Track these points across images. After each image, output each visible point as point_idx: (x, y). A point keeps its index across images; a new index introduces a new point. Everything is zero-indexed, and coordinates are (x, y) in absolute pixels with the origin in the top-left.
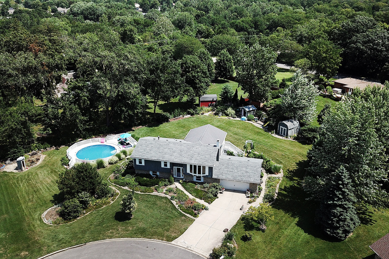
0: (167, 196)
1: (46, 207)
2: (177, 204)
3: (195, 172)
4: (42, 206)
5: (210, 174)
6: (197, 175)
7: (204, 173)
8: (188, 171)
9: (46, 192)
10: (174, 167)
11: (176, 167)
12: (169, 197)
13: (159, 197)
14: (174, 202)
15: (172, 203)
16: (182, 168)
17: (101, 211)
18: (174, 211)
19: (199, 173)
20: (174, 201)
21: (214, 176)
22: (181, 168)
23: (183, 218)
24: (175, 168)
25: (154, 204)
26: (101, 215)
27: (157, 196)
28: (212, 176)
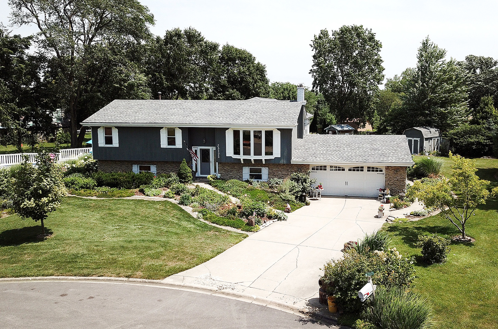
0: (170, 200)
2: (195, 211)
3: (247, 152)
5: (285, 154)
6: (252, 157)
7: (269, 153)
8: (230, 152)
10: (194, 149)
11: (199, 148)
12: (176, 201)
16: (214, 148)
18: (184, 223)
19: (258, 152)
20: (188, 207)
21: (295, 159)
22: (212, 149)
23: (212, 233)
24: (196, 151)
28: (290, 158)
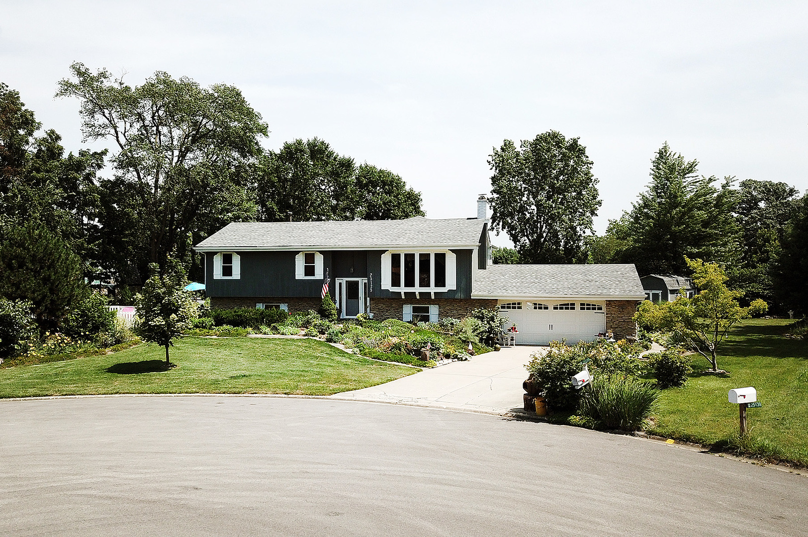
0: (314, 338)
5: (463, 285)
6: (417, 289)
8: (386, 283)
10: (338, 281)
11: (344, 280)
12: (321, 339)
13: (282, 340)
15: (331, 347)
16: (365, 280)
19: (425, 282)
20: (338, 344)
21: (478, 291)
24: (340, 284)
27: (276, 339)
28: (471, 291)
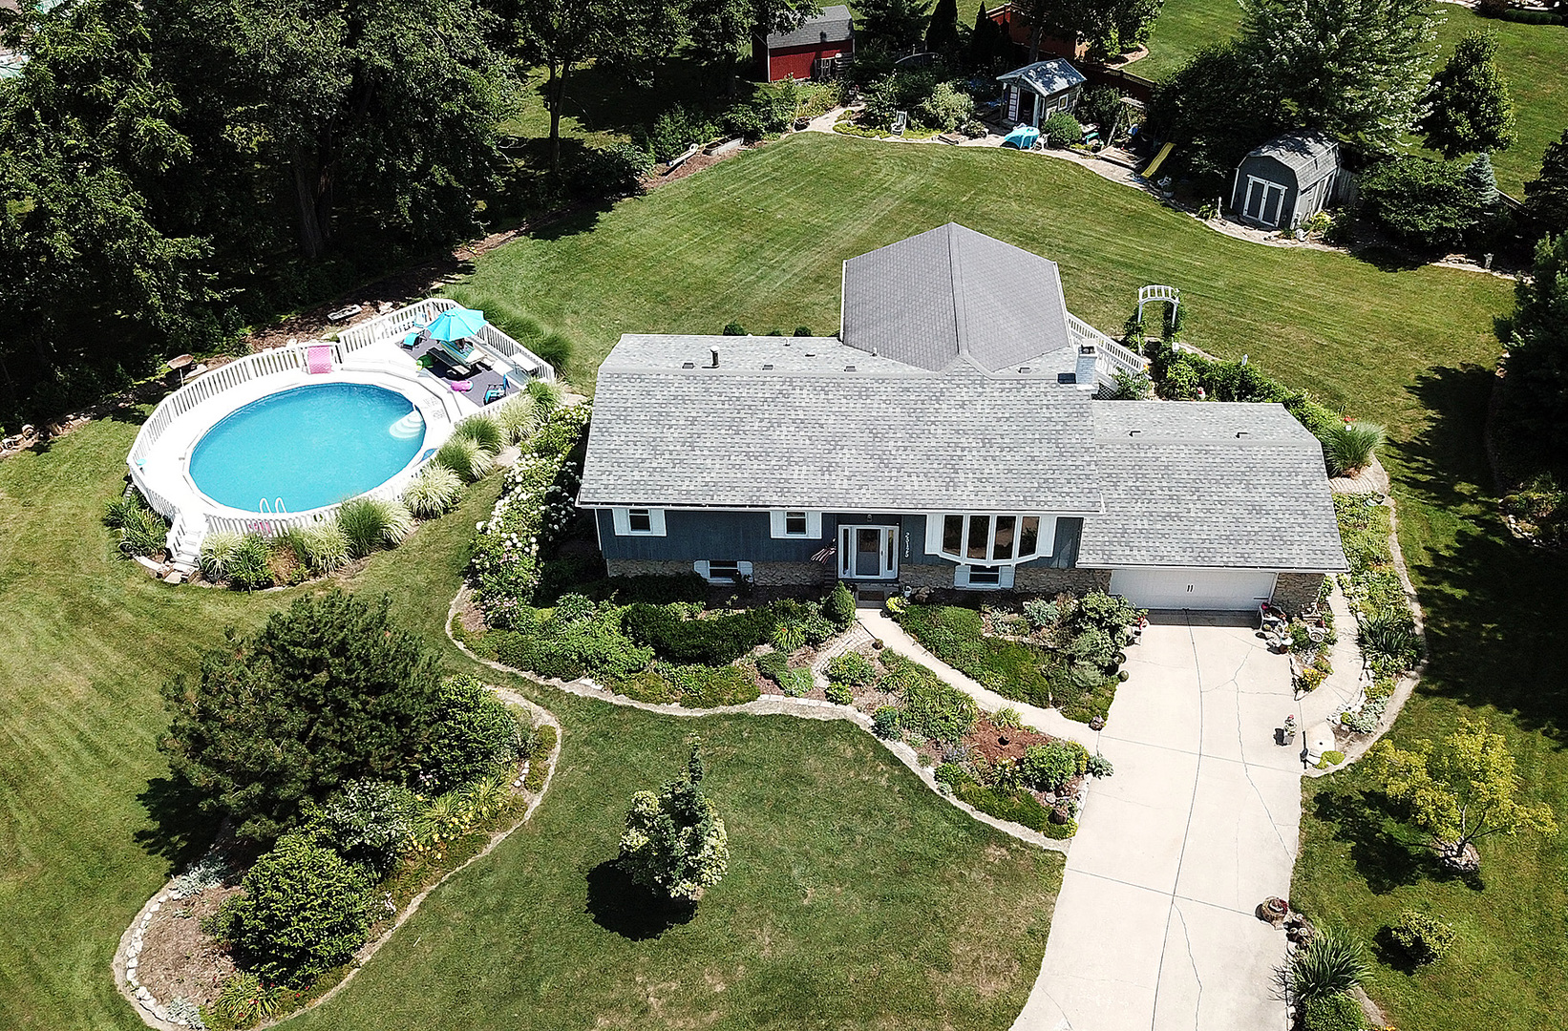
0: (848, 712)
1: (124, 898)
2: (924, 761)
3: (977, 552)
4: (92, 892)
5: (1065, 551)
6: (988, 562)
8: (934, 545)
9: (85, 773)
11: (853, 528)
12: (861, 715)
13: (803, 726)
14: (902, 750)
15: (895, 761)
17: (490, 880)
19: (1002, 554)
20: (901, 744)
21: (1086, 560)
22: (886, 530)
23: (994, 853)
24: (846, 531)
25: (793, 778)
26: (502, 907)
27: (788, 721)
28: (1076, 559)
